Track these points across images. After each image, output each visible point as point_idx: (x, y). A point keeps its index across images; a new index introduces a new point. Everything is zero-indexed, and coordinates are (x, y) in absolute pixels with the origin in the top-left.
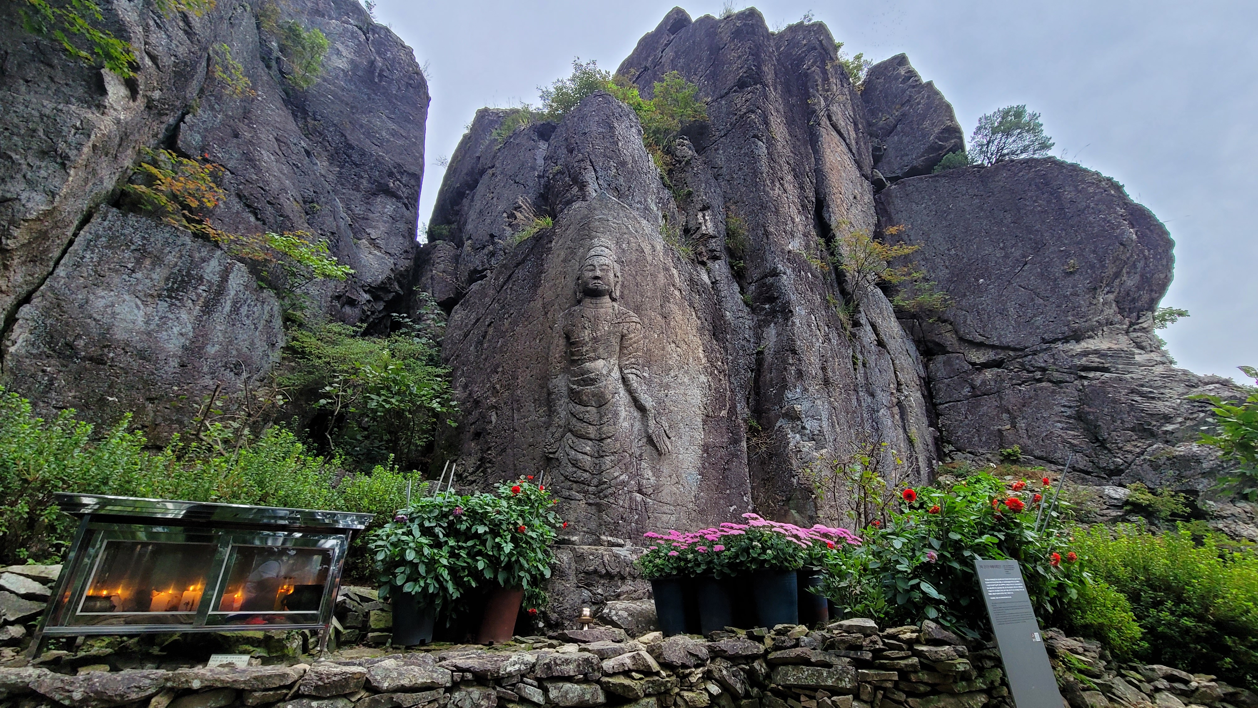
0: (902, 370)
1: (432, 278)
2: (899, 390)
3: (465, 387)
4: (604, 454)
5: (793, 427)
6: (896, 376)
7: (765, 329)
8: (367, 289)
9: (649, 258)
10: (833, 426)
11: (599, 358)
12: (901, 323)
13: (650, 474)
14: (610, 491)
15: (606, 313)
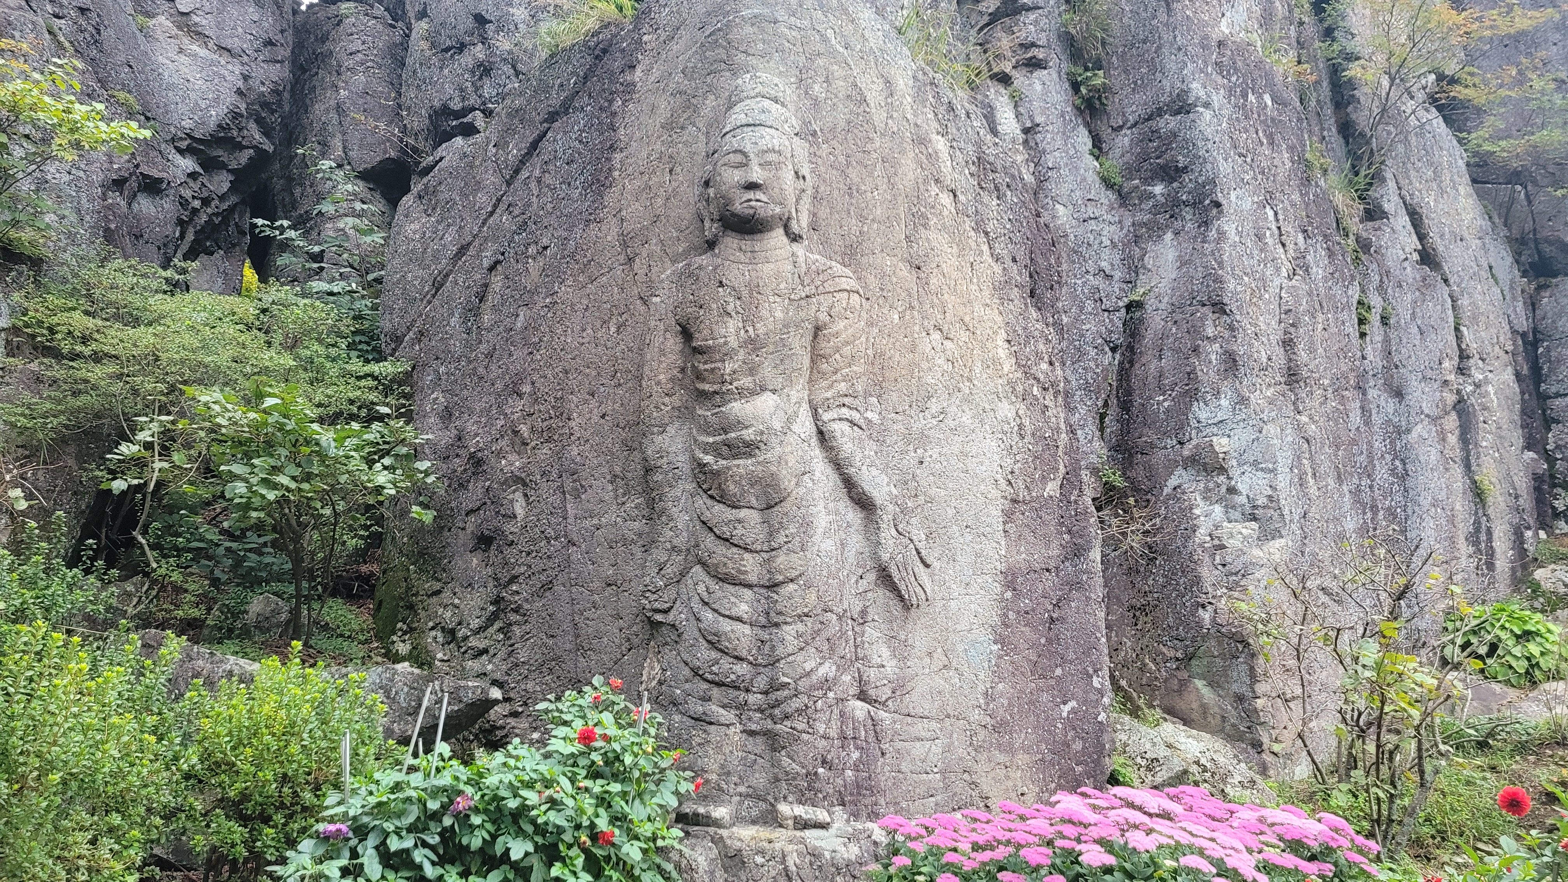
0: (1475, 318)
1: (339, 108)
2: (1461, 371)
3: (447, 415)
4: (781, 619)
5: (1207, 490)
6: (1459, 337)
7: (1150, 246)
8: (184, 145)
9: (879, 117)
10: (1302, 483)
11: (763, 389)
12: (1481, 196)
13: (885, 652)
14: (796, 703)
15: (778, 276)
